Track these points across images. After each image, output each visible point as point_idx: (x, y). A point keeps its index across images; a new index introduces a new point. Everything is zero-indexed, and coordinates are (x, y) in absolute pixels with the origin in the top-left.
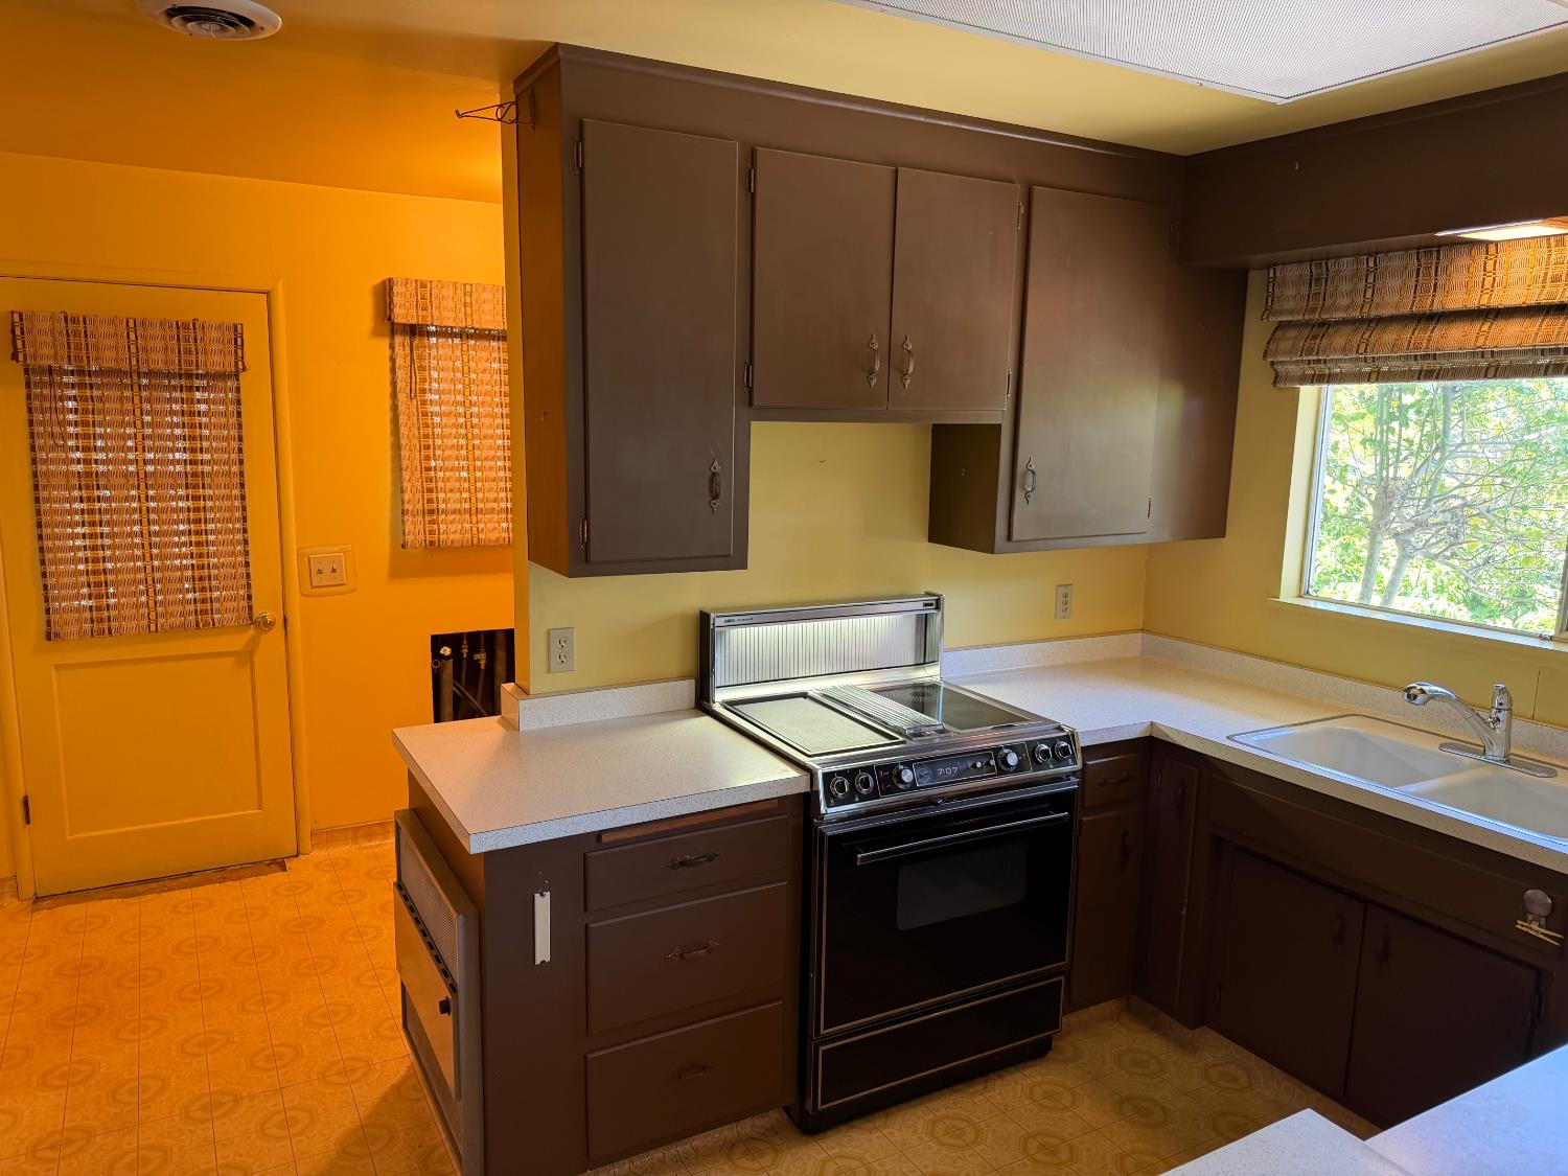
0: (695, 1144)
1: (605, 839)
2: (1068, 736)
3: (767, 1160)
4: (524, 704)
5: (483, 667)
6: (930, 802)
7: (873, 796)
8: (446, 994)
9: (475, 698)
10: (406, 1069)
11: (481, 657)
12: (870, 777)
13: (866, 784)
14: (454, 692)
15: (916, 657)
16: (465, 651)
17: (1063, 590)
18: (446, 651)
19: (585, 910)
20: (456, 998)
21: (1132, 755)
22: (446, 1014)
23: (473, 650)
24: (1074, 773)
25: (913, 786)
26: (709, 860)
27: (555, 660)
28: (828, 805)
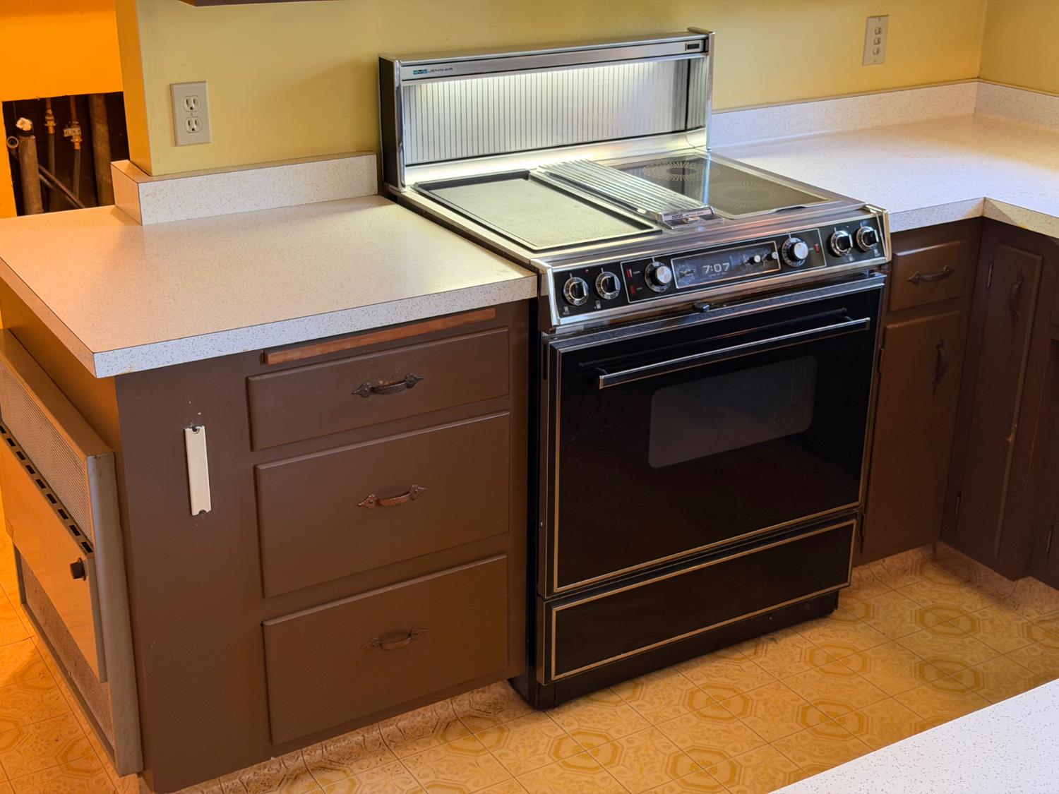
0: (401, 724)
1: (273, 359)
2: (874, 219)
3: (491, 738)
4: (146, 188)
5: (77, 147)
6: (693, 308)
7: (620, 301)
8: (78, 554)
9: (72, 191)
10: (30, 654)
11: (74, 133)
12: (616, 278)
13: (610, 286)
14: (41, 182)
15: (675, 121)
16: (51, 124)
17: (875, 24)
18: (25, 124)
19: (252, 448)
20: (93, 559)
21: (958, 242)
22: (81, 579)
23: (62, 123)
24: (880, 267)
25: (672, 289)
26: (409, 387)
27: (183, 128)
28: (562, 315)
